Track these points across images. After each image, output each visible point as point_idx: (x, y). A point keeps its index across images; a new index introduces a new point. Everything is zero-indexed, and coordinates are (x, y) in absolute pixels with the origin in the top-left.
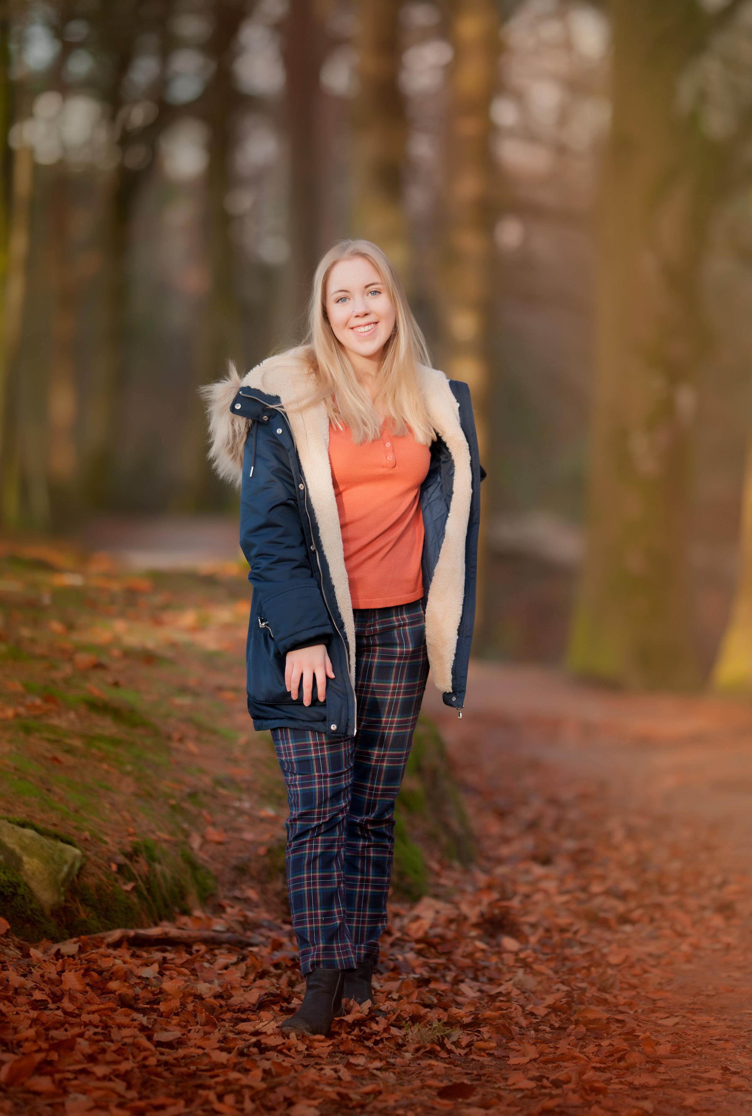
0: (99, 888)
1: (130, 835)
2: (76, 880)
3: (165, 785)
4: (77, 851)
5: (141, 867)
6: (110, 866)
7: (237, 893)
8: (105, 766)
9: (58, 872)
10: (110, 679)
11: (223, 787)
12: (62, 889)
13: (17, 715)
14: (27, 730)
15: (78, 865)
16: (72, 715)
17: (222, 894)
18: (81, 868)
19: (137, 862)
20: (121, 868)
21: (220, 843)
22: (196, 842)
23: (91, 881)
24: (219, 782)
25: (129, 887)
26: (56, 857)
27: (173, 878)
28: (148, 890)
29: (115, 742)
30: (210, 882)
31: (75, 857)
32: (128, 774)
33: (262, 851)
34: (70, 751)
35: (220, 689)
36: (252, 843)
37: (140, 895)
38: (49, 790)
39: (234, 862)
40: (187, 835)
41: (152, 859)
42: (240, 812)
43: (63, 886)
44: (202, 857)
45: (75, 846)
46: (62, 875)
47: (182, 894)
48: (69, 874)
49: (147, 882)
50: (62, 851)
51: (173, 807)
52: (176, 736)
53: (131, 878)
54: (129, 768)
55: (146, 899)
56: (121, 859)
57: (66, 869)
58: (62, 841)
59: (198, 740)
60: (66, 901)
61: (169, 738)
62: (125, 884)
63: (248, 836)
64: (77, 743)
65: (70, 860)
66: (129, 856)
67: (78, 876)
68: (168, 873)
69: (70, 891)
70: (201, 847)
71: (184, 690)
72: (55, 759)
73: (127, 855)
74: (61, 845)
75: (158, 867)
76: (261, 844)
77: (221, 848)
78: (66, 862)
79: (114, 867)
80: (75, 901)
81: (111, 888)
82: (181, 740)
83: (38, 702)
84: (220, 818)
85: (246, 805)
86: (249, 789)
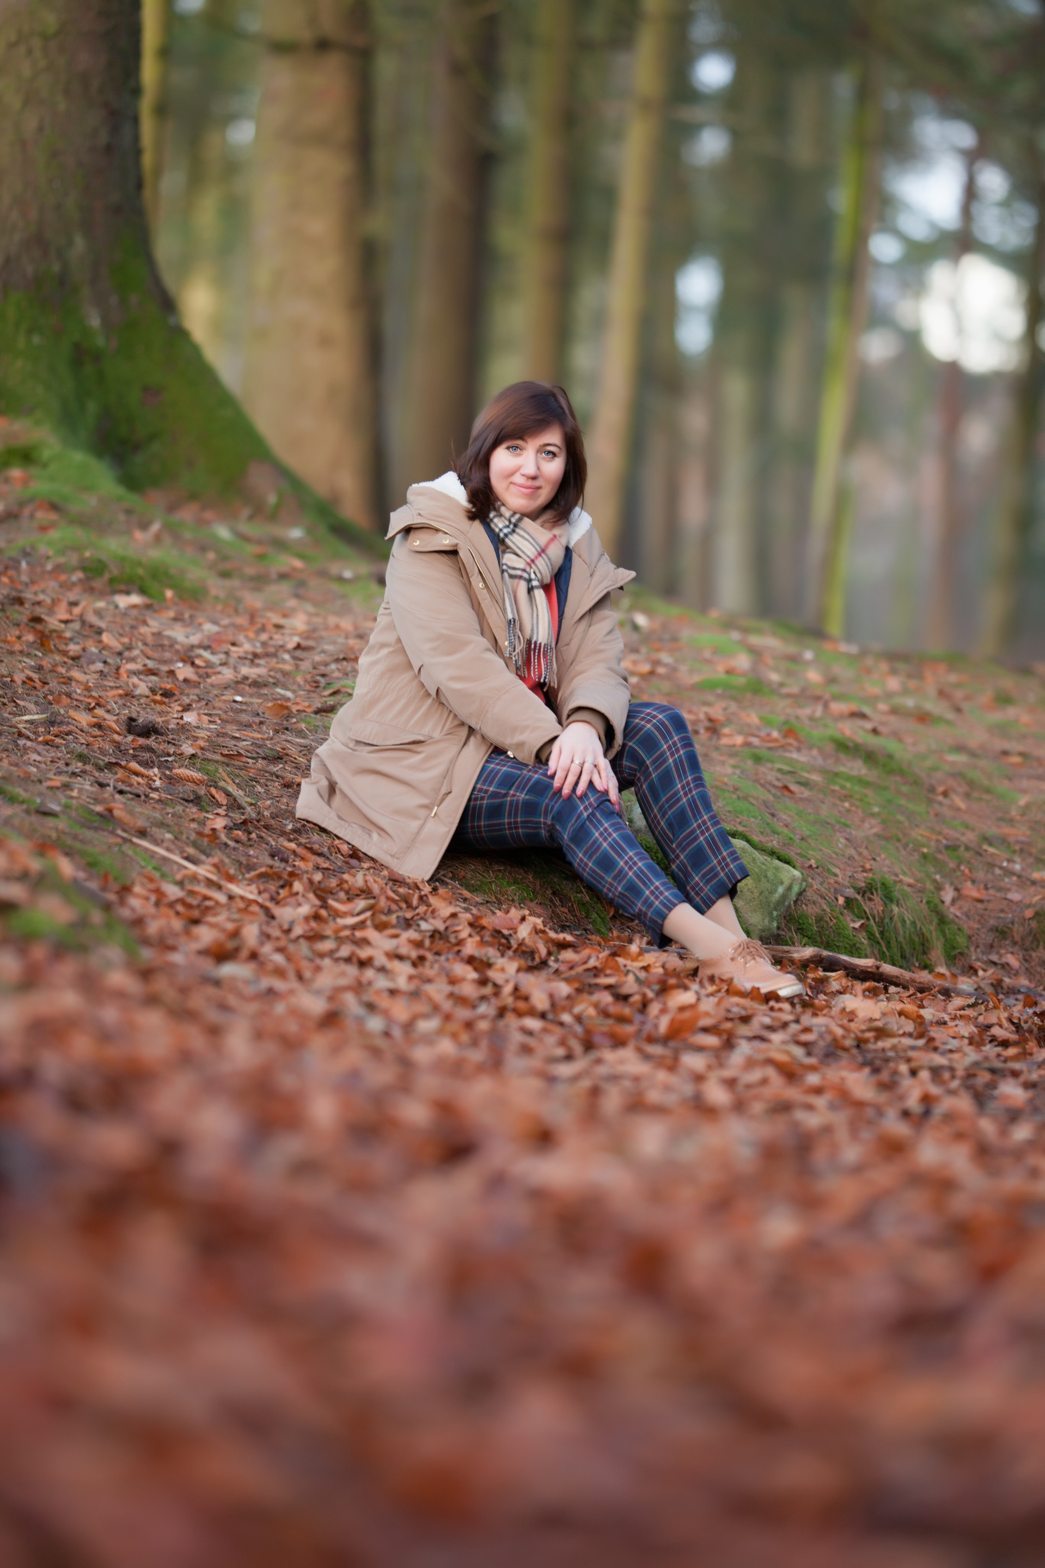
0: (819, 919)
1: (865, 871)
2: (793, 907)
3: (919, 833)
4: (797, 873)
5: (875, 906)
6: (837, 900)
7: (994, 958)
8: (847, 805)
9: (772, 892)
10: (869, 726)
11: (990, 844)
12: (775, 913)
13: (747, 744)
14: (758, 759)
15: (796, 889)
16: (815, 752)
17: (975, 957)
18: (800, 894)
19: (870, 899)
20: (849, 901)
21: (980, 901)
22: (948, 895)
23: (810, 910)
24: (986, 839)
25: (857, 925)
26: (769, 874)
27: (914, 923)
28: (882, 933)
29: (861, 781)
30: (961, 940)
31: (794, 879)
32: (873, 815)
33: (1029, 913)
34: (805, 784)
35: (1005, 753)
36: (1017, 903)
37: (871, 936)
38: (773, 815)
39: (992, 922)
40: (939, 888)
41: (889, 898)
42: (1009, 873)
43: (776, 909)
44: (953, 911)
45: (794, 867)
46: (777, 896)
47: (924, 946)
48: (784, 897)
49: (881, 924)
50: (777, 869)
51: (925, 856)
52: (941, 789)
53: (862, 915)
54: (876, 809)
55: (878, 943)
56: (850, 892)
57: (781, 890)
58: (779, 859)
59: (967, 796)
60: (778, 928)
61: (932, 790)
62: (854, 921)
63: (1015, 896)
64: (815, 777)
65: (787, 882)
66: (862, 892)
67: (795, 902)
68: (908, 917)
69: (785, 917)
70: (954, 901)
71: (960, 748)
72: (786, 788)
73: (858, 891)
74: (777, 862)
75: (896, 909)
76: (1029, 906)
77: (980, 906)
78: (782, 883)
79: (841, 900)
80: (790, 930)
81: (835, 921)
82: (945, 794)
83: (775, 734)
84: (980, 875)
85: (1017, 867)
86: (1023, 851)
